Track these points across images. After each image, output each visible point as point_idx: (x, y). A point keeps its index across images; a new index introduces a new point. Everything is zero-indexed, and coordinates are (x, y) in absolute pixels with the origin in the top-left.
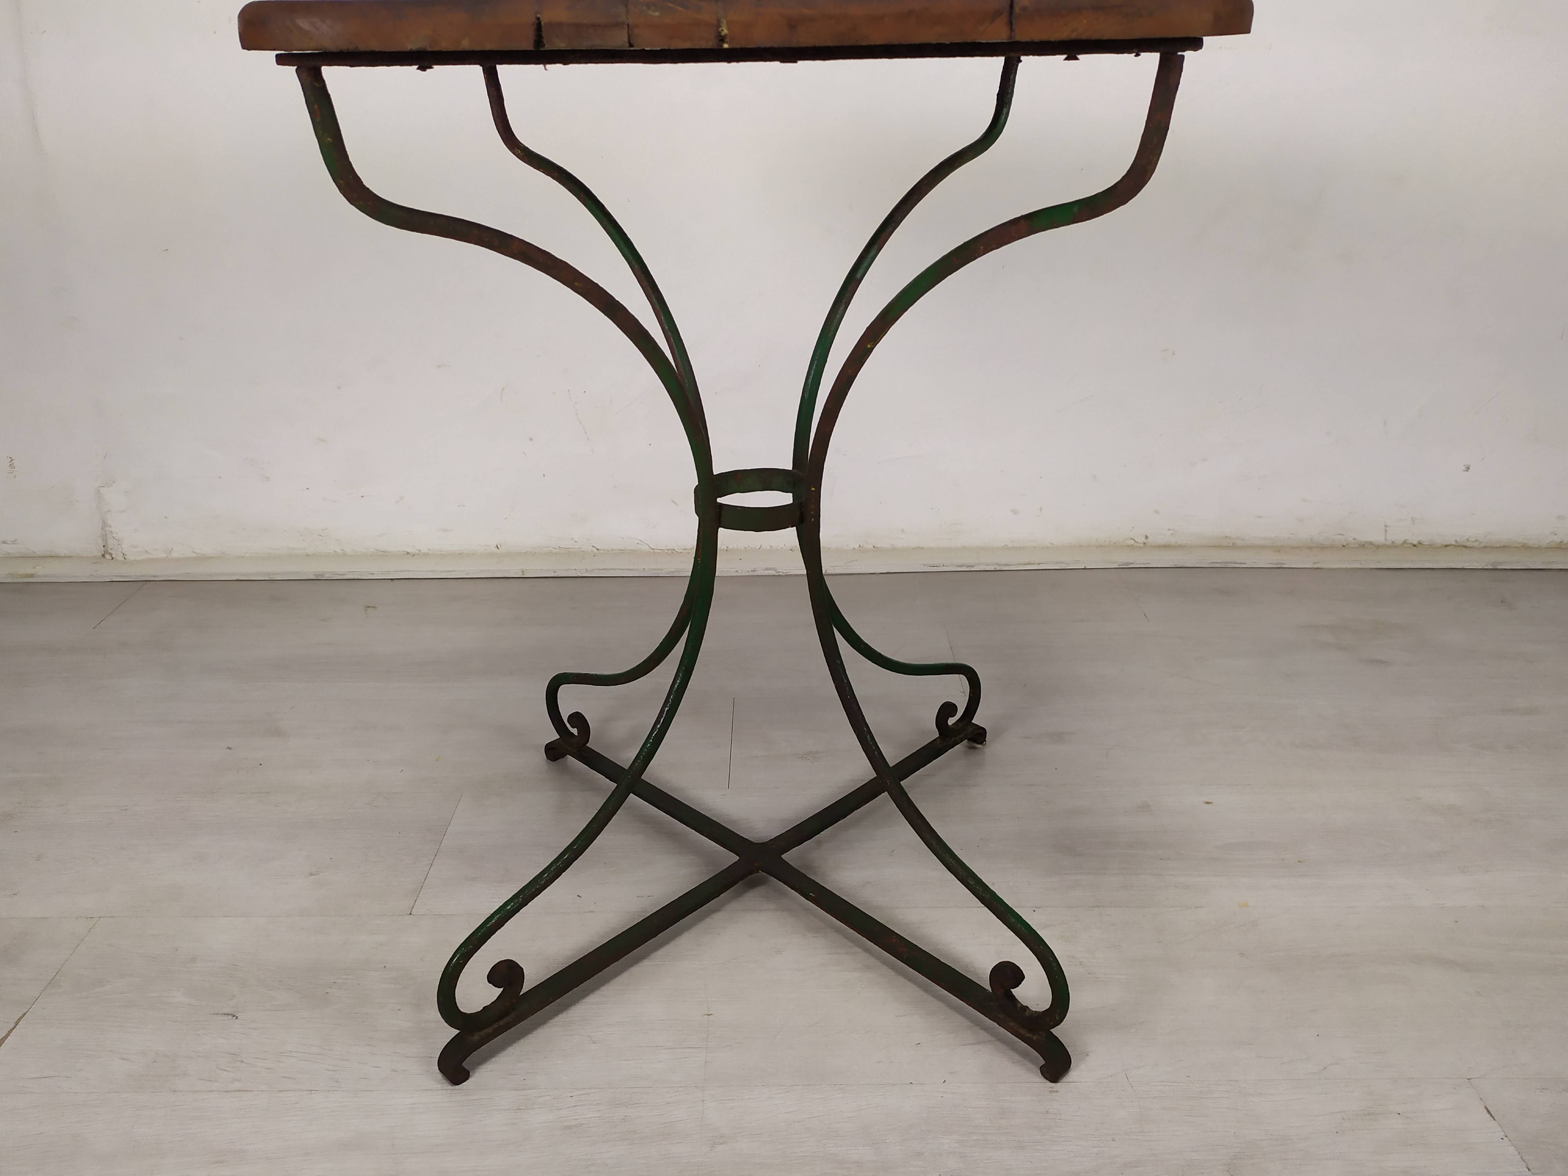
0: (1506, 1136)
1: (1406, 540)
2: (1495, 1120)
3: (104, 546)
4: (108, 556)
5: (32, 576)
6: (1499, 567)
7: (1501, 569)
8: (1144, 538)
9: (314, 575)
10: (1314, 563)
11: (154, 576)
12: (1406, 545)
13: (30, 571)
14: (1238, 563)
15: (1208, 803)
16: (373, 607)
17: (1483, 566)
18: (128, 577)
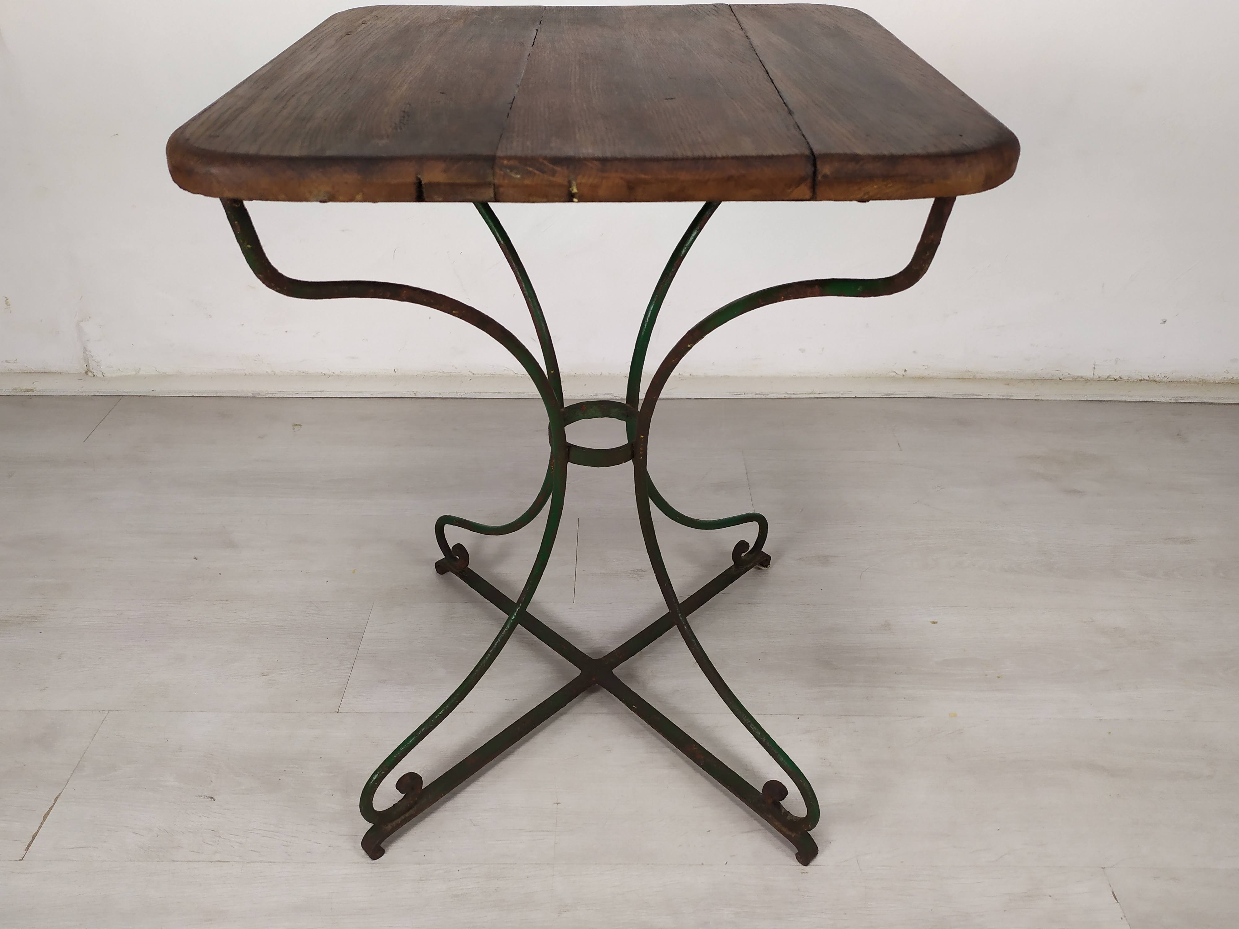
0: (1124, 915)
1: (1110, 375)
3: (86, 365)
4: (90, 374)
5: (32, 391)
6: (1180, 401)
7: (1182, 403)
8: (904, 371)
9: (252, 394)
10: (1035, 396)
11: (127, 393)
12: (1110, 379)
13: (30, 387)
14: (975, 395)
15: (934, 623)
16: (299, 425)
17: (1168, 400)
18: (107, 392)
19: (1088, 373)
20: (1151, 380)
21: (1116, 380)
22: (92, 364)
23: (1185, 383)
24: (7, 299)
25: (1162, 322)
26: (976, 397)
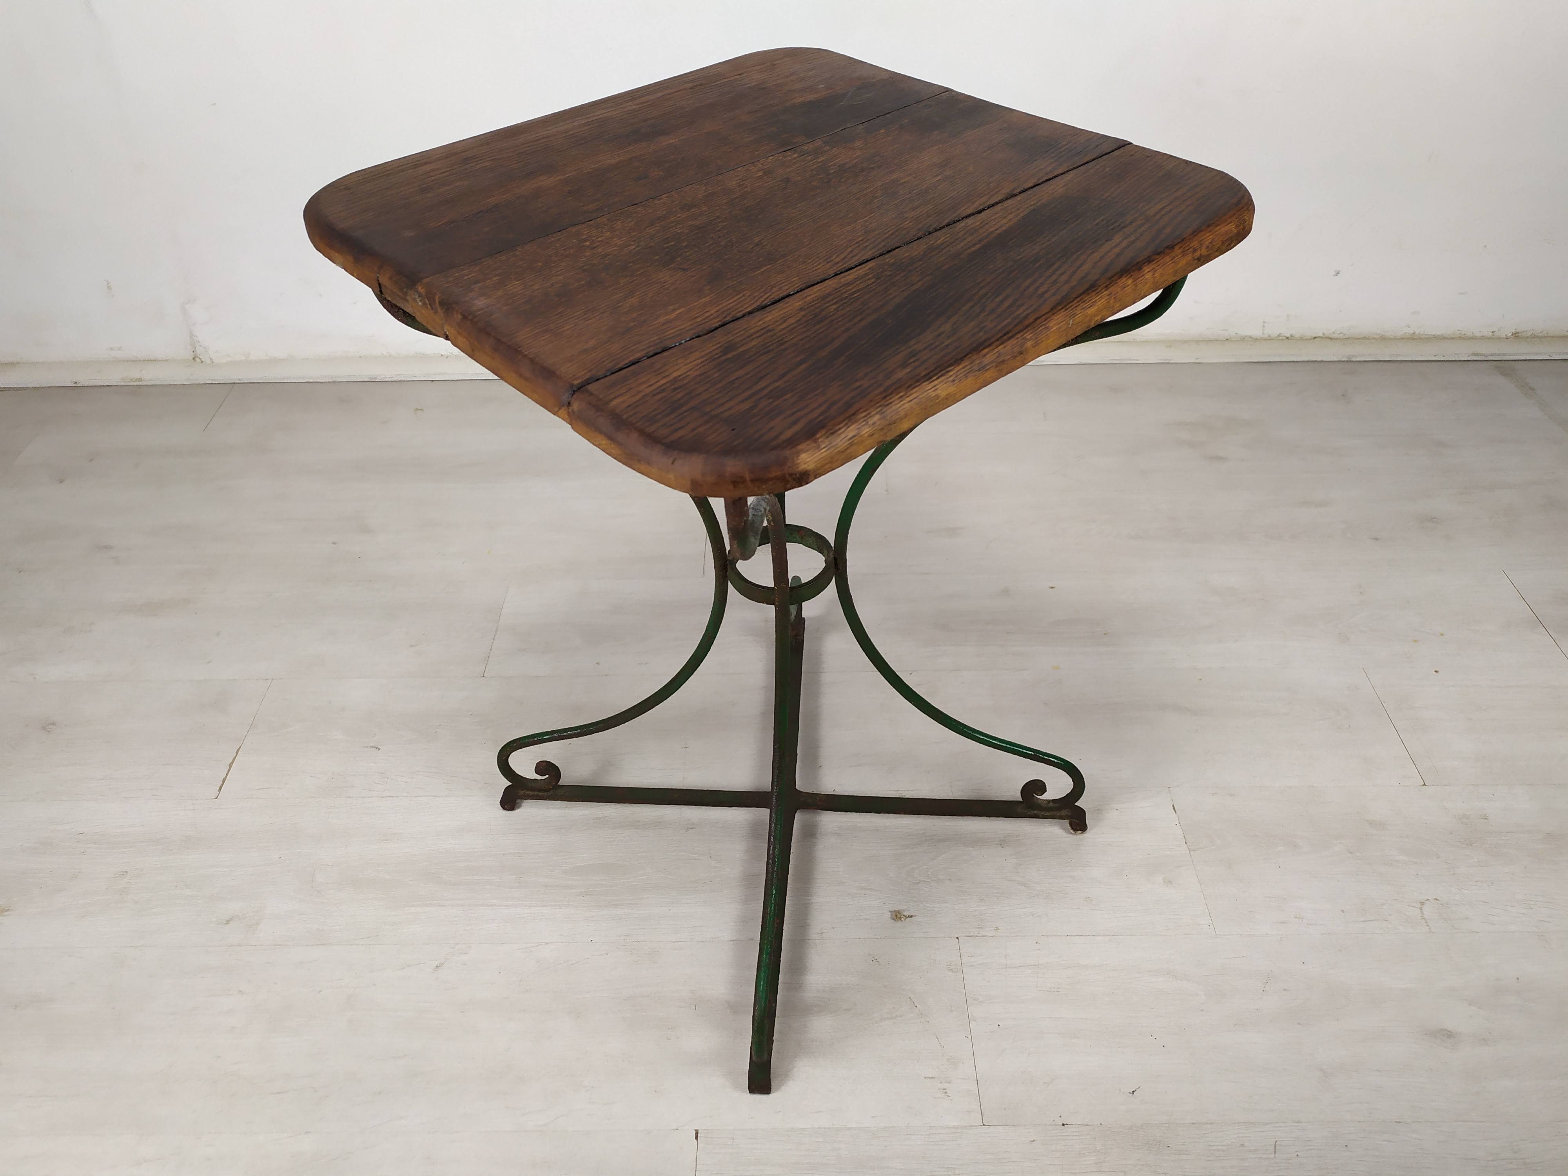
0: (1179, 823)
1: (1280, 333)
2: (1176, 813)
3: (193, 352)
4: (198, 360)
5: (140, 380)
6: (1353, 359)
7: (1354, 361)
9: (370, 378)
10: (1197, 359)
11: (239, 380)
12: (1280, 338)
13: (137, 375)
14: (1132, 360)
15: (1052, 587)
16: (421, 410)
17: (1340, 358)
18: (218, 380)
19: (1257, 333)
20: (1326, 338)
21: (1287, 338)
22: (199, 351)
23: (1364, 339)
24: (109, 283)
25: (1334, 273)
26: (1132, 362)
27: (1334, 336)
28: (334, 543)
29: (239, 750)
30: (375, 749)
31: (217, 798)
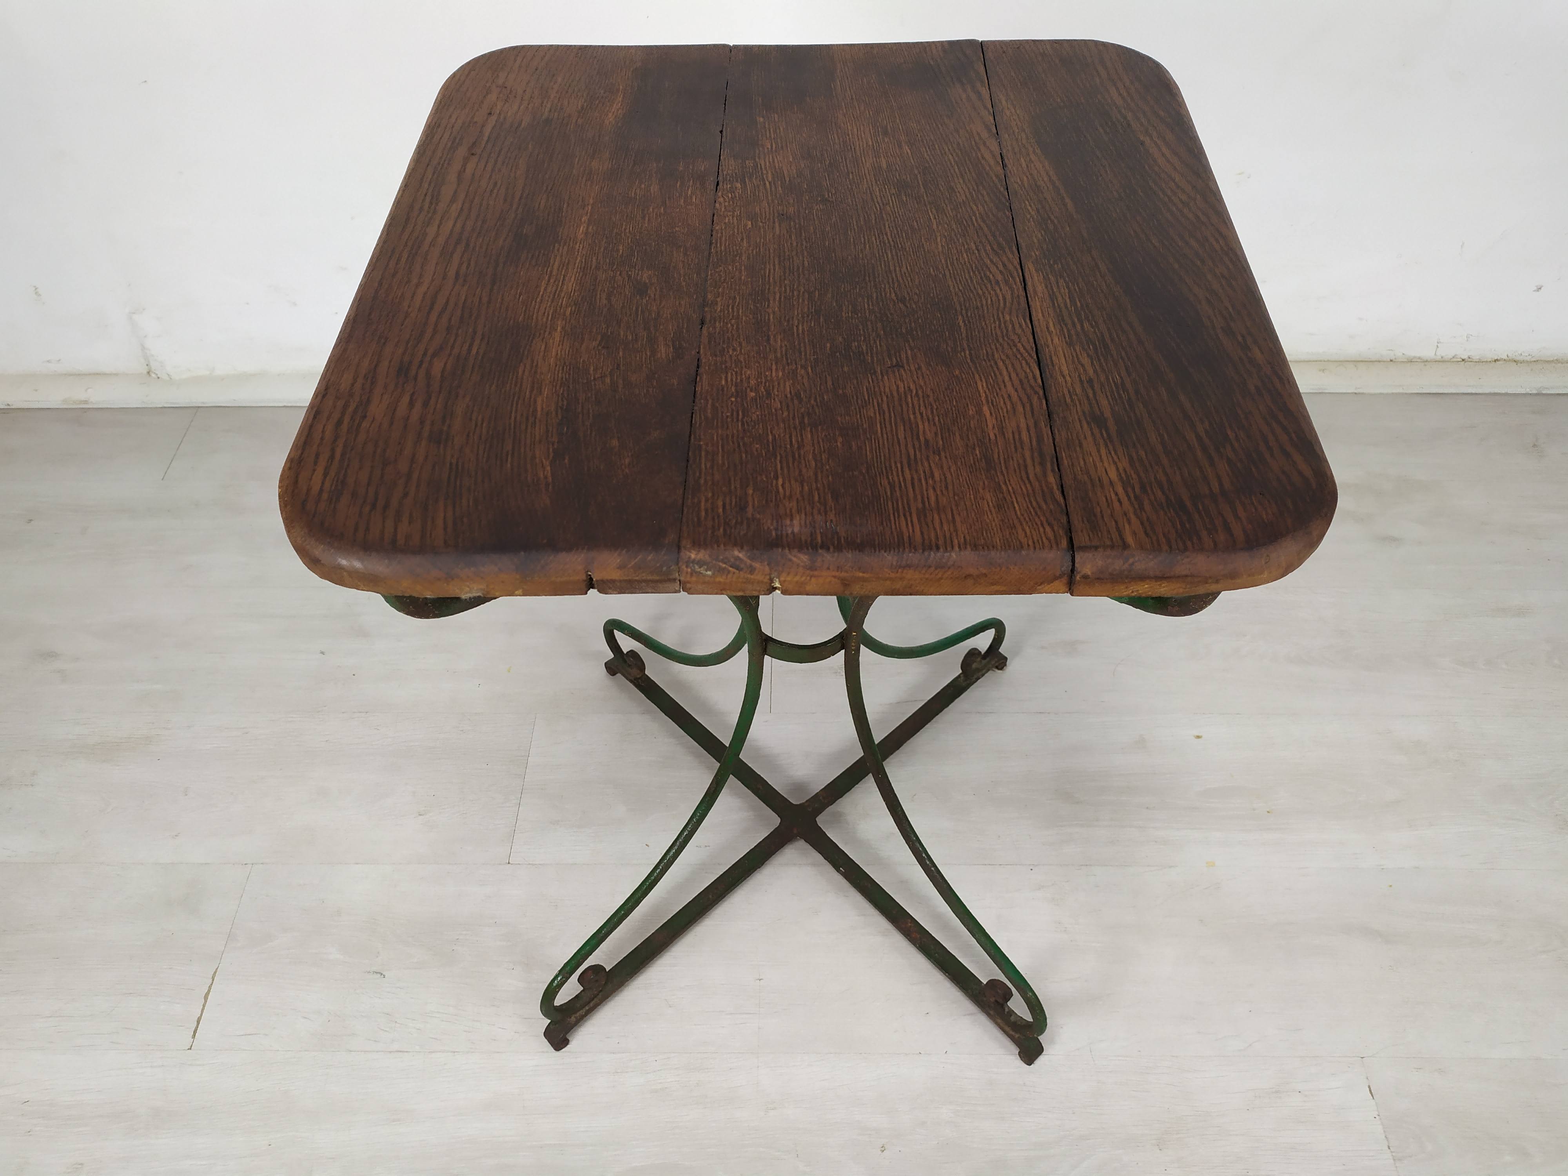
0: (1379, 1115)
1: (1456, 356)
2: (1373, 1098)
3: (147, 364)
4: (153, 375)
5: (86, 402)
6: (1545, 392)
7: (1545, 395)
11: (203, 403)
12: (1456, 360)
15: (1198, 737)
17: (1528, 391)
18: (178, 403)
19: (1428, 353)
20: (1510, 360)
21: (1463, 360)
22: (154, 365)
24: (36, 289)
27: (1521, 358)
28: (323, 653)
29: (215, 972)
30: (379, 975)
31: (190, 1049)
